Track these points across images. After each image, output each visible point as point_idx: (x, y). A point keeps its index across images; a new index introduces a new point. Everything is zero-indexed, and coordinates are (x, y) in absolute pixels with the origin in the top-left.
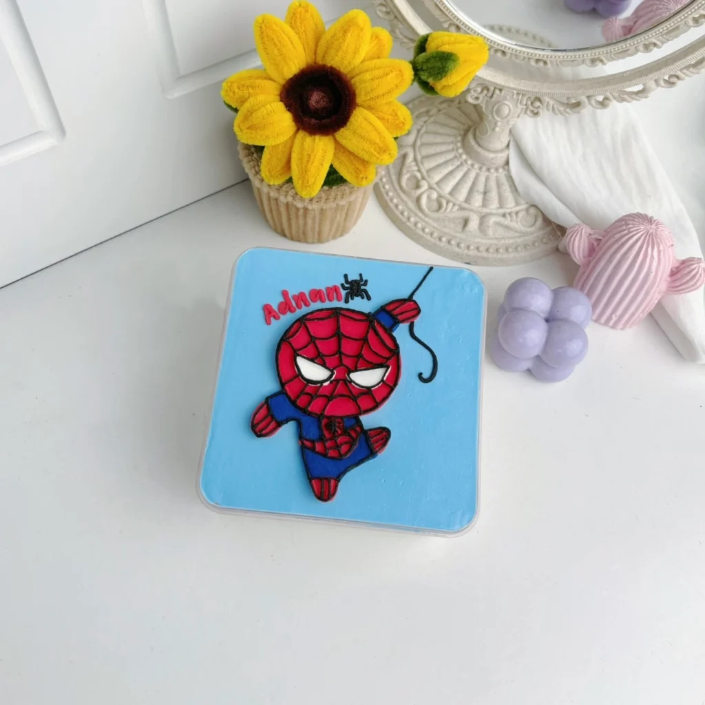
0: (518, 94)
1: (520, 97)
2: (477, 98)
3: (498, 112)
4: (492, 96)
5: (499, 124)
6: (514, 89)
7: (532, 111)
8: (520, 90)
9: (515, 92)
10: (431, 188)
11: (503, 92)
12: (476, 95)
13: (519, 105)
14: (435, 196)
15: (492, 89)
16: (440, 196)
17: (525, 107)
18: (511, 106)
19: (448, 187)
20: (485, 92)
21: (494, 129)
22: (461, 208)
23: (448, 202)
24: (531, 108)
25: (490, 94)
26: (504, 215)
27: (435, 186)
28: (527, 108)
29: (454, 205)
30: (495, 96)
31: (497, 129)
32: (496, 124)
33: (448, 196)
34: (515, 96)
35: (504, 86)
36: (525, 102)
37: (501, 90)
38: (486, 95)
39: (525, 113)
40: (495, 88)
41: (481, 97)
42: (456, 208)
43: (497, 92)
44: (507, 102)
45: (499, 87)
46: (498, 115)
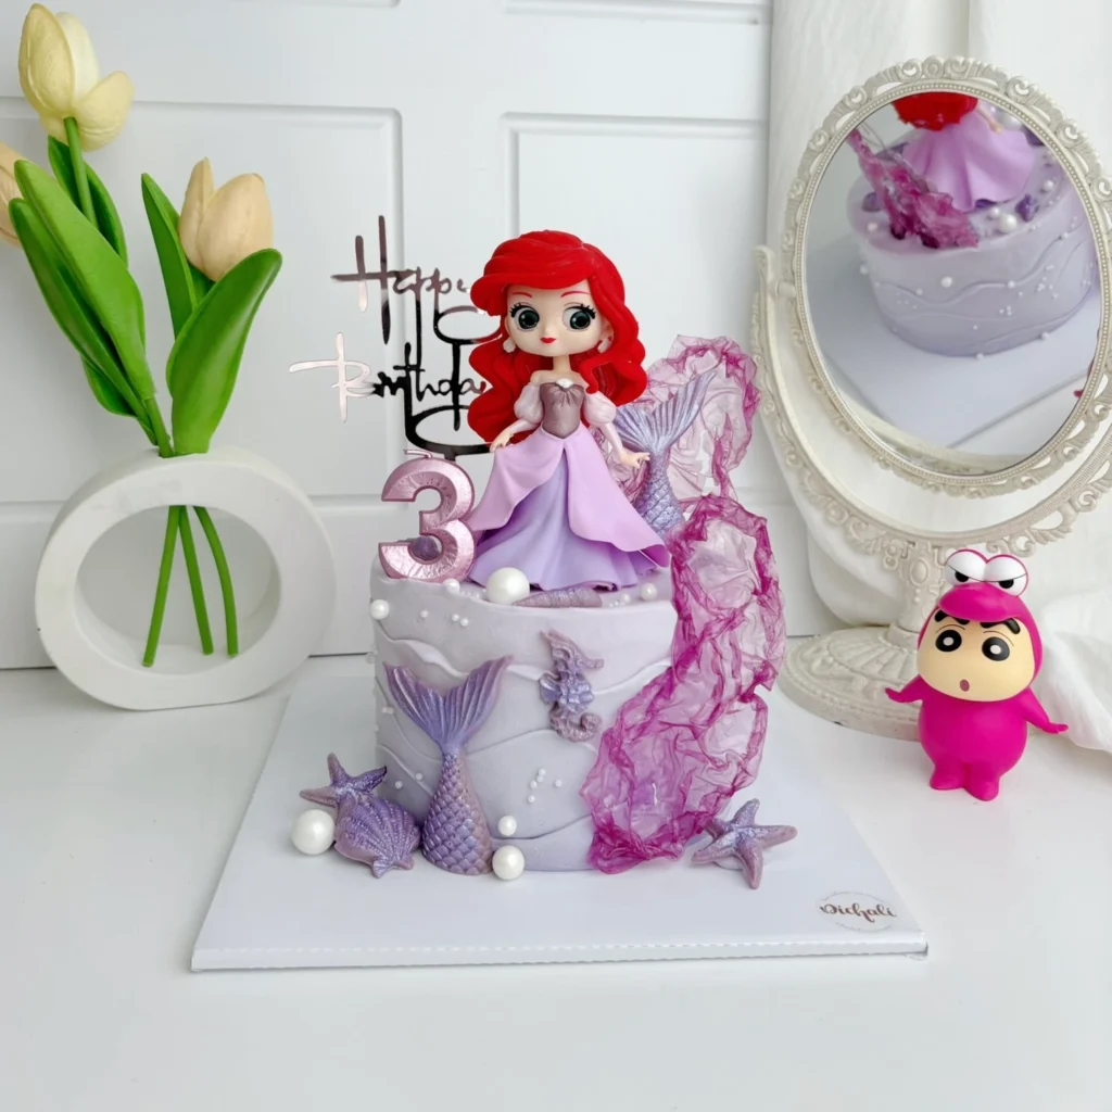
0: (934, 547)
1: (936, 551)
2: (893, 562)
3: (915, 575)
5: (918, 591)
6: (928, 539)
9: (930, 545)
11: (917, 545)
12: (891, 558)
13: (937, 564)
18: (926, 562)
20: (900, 552)
21: (914, 603)
25: (904, 555)
30: (909, 552)
31: (917, 599)
34: (930, 550)
35: (916, 537)
37: (914, 544)
38: (902, 557)
40: (910, 542)
41: (897, 560)
43: (911, 546)
44: (923, 559)
45: (912, 539)
46: (915, 578)
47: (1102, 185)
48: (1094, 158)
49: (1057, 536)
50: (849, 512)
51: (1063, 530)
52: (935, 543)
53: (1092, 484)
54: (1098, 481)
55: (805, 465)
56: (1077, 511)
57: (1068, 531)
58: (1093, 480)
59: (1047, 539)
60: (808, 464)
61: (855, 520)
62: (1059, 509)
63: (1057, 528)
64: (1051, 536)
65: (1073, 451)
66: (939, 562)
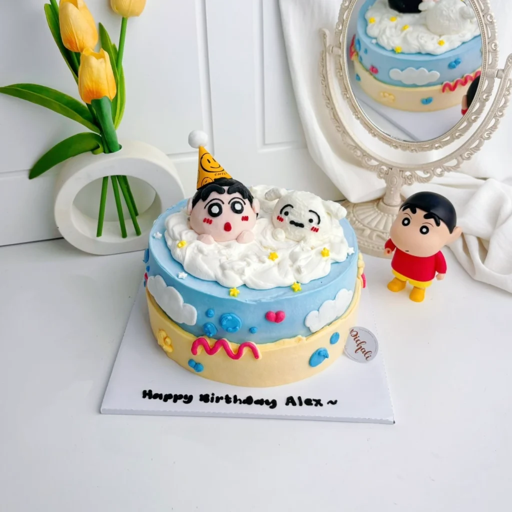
0: (400, 171)
5: (393, 189)
6: (398, 167)
7: (408, 181)
8: (401, 168)
10: (354, 216)
11: (393, 170)
14: (354, 219)
16: (356, 220)
17: (404, 180)
18: (397, 177)
19: (362, 217)
21: (390, 193)
22: (364, 225)
23: (359, 222)
26: (383, 233)
27: (356, 216)
28: (406, 180)
29: (361, 224)
30: (389, 172)
31: (392, 192)
33: (360, 220)
34: (398, 172)
35: (393, 166)
36: (404, 176)
37: (391, 169)
38: (386, 174)
39: (405, 184)
42: (362, 225)
44: (395, 176)
46: (391, 184)
47: (489, 16)
48: (487, 3)
49: (454, 169)
51: (457, 167)
53: (471, 149)
56: (463, 159)
59: (450, 170)
60: (345, 131)
62: (456, 158)
65: (460, 135)
66: (402, 177)
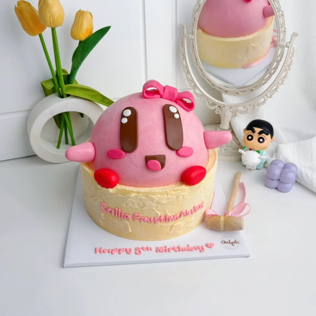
0: (230, 108)
1: (230, 109)
2: (218, 112)
3: (225, 115)
4: (222, 110)
5: (225, 119)
6: (228, 106)
7: (234, 114)
8: (230, 106)
12: (218, 111)
15: (222, 107)
18: (228, 111)
20: (220, 109)
21: (224, 122)
24: (234, 113)
25: (222, 109)
28: (233, 113)
31: (225, 121)
32: (224, 120)
34: (229, 109)
35: (225, 105)
37: (224, 107)
38: (221, 110)
40: (223, 107)
41: (219, 111)
43: (223, 108)
44: (226, 111)
45: (224, 106)
46: (224, 116)
47: (281, 12)
48: (280, 4)
49: (263, 104)
50: (207, 98)
51: (264, 102)
52: (230, 107)
53: (272, 91)
54: (273, 90)
55: (195, 86)
56: (268, 98)
57: (265, 103)
58: (272, 90)
59: (260, 105)
60: (196, 85)
61: (208, 101)
62: (263, 97)
63: (263, 102)
64: (261, 105)
65: (265, 82)
66: (231, 111)
